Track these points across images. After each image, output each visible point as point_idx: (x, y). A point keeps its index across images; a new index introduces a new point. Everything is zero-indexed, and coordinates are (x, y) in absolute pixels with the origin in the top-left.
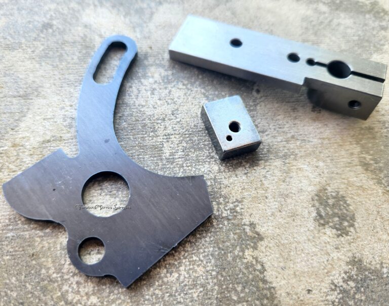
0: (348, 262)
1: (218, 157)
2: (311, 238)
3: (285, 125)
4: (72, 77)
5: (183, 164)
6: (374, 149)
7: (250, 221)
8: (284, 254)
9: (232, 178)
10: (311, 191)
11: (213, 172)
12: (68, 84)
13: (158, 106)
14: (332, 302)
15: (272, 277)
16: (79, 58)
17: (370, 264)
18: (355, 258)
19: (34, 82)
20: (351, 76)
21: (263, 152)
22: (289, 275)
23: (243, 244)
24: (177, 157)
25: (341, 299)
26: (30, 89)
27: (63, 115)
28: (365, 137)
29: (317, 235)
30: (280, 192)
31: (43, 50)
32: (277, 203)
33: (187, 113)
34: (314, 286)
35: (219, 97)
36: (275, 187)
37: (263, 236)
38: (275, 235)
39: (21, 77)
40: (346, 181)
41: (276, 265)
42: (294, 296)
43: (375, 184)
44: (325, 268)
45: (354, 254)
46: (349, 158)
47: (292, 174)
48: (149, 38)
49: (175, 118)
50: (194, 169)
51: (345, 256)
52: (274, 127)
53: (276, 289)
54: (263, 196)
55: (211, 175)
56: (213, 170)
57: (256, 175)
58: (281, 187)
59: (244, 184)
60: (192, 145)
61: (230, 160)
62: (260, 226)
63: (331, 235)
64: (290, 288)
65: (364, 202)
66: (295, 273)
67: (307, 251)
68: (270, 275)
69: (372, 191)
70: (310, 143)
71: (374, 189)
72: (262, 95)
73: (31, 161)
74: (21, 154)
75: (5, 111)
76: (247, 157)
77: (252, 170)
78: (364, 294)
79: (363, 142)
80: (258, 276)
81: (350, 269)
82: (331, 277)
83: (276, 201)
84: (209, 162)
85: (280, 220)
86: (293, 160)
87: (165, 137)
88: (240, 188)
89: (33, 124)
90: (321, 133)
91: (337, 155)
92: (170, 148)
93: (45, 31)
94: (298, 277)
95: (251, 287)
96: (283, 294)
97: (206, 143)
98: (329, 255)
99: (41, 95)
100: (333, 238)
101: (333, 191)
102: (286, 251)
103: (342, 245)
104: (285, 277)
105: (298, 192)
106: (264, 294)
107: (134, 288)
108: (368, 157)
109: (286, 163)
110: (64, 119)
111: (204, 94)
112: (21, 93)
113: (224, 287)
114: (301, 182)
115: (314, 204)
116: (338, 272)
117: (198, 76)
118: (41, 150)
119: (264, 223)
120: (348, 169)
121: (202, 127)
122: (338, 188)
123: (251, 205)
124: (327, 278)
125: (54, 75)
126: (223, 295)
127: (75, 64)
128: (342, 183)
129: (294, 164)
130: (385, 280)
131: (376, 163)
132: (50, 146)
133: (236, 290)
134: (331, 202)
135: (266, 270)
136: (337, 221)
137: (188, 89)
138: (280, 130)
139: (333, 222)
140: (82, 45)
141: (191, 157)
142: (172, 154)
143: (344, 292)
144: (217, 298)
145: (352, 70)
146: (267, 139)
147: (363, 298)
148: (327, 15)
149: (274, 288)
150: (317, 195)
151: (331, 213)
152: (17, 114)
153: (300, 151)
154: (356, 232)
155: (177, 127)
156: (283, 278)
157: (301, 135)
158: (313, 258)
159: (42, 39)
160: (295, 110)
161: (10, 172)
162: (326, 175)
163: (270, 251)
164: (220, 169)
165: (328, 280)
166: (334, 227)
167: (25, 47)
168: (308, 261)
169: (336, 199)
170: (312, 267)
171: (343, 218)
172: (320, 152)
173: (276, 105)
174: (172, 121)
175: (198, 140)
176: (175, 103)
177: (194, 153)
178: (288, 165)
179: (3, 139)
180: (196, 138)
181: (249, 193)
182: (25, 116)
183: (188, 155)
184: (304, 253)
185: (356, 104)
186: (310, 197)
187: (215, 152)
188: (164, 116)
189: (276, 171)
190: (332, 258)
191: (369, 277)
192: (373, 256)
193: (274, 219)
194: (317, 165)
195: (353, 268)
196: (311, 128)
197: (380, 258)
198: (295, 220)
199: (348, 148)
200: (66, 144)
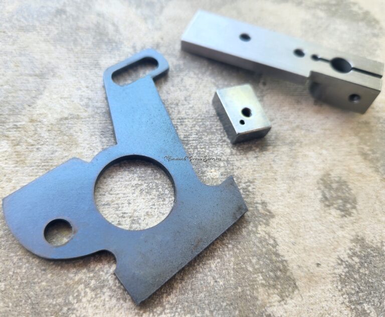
0: (352, 240)
1: (229, 141)
2: (318, 217)
3: (290, 115)
4: (87, 61)
5: (197, 146)
6: (371, 141)
7: (262, 200)
8: (294, 230)
9: (244, 161)
10: (316, 175)
11: (225, 154)
12: (83, 67)
13: (171, 92)
14: (339, 275)
15: (284, 251)
16: (93, 43)
17: (371, 242)
18: (358, 236)
19: (49, 63)
20: (352, 71)
21: (271, 139)
22: (299, 249)
23: (256, 220)
24: (191, 139)
25: (347, 272)
26: (45, 69)
27: (80, 95)
28: (362, 130)
30: (288, 175)
31: (58, 34)
32: (285, 185)
33: (199, 100)
34: (323, 261)
35: (228, 86)
36: (283, 171)
37: (274, 213)
38: (285, 213)
39: (36, 57)
40: (347, 168)
41: (287, 240)
42: (305, 269)
43: (373, 172)
44: (331, 245)
45: (356, 233)
46: (348, 148)
47: (298, 160)
48: (160, 29)
49: (187, 104)
50: (207, 151)
51: (349, 234)
52: (280, 117)
53: (288, 262)
54: (272, 178)
55: (224, 157)
56: (225, 153)
57: (265, 159)
58: (289, 170)
59: (255, 166)
60: (205, 129)
61: (241, 145)
62: (271, 205)
63: (336, 216)
64: (301, 261)
65: (363, 187)
67: (314, 229)
68: (282, 249)
69: (370, 178)
70: (314, 133)
71: (372, 177)
72: (268, 88)
73: (49, 136)
74: (38, 129)
75: (22, 89)
76: (257, 143)
77: (261, 154)
78: (368, 269)
79: (361, 134)
80: (271, 250)
81: (354, 246)
82: (338, 253)
83: (285, 183)
85: (289, 200)
86: (299, 147)
87: (179, 121)
88: (251, 170)
89: (50, 102)
90: (323, 124)
91: (337, 144)
92: (184, 131)
93: (59, 16)
94: (308, 252)
95: (265, 260)
96: (295, 267)
97: (218, 128)
98: (335, 233)
99: (57, 76)
100: (338, 218)
101: (336, 176)
102: (295, 228)
103: (346, 225)
104: (296, 252)
105: (305, 176)
106: (277, 266)
108: (366, 148)
109: (292, 150)
110: (81, 99)
111: (215, 84)
113: (240, 258)
114: (307, 167)
115: (319, 187)
116: (343, 248)
117: (208, 67)
118: (59, 126)
119: (275, 202)
120: (348, 157)
121: (214, 113)
122: (341, 174)
123: (262, 185)
124: (333, 253)
126: (239, 266)
127: (90, 49)
128: (343, 169)
129: (300, 151)
131: (373, 153)
132: (68, 124)
133: (251, 262)
134: (335, 185)
135: (277, 245)
136: (341, 203)
137: (199, 78)
138: (285, 119)
139: (337, 203)
140: (96, 32)
141: (205, 140)
142: (186, 136)
143: (350, 266)
144: (234, 268)
145: (353, 66)
148: (324, 20)
149: (286, 261)
150: (322, 179)
151: (335, 195)
152: (34, 92)
153: (305, 140)
154: (358, 214)
156: (294, 252)
157: (305, 125)
158: (320, 235)
159: (56, 24)
160: (299, 103)
161: (29, 146)
162: (329, 162)
163: (281, 227)
164: (231, 152)
165: (335, 256)
166: (338, 209)
167: (39, 31)
168: (316, 237)
169: (339, 184)
170: (320, 243)
171: (346, 201)
172: (323, 142)
173: (281, 98)
174: (185, 106)
175: (211, 125)
176: (187, 90)
177: (207, 136)
178: (294, 151)
179: (20, 115)
180: (208, 123)
181: (260, 175)
182: (41, 94)
183: (201, 138)
184: (312, 231)
185: (356, 98)
186: (315, 181)
187: (226, 136)
188: (177, 101)
189: (283, 156)
190: (338, 236)
191: (371, 254)
192: (374, 235)
193: (284, 199)
194: (320, 152)
195: (357, 245)
196: (313, 120)
197: (380, 237)
198: (303, 201)
199: (348, 139)
200: (84, 123)
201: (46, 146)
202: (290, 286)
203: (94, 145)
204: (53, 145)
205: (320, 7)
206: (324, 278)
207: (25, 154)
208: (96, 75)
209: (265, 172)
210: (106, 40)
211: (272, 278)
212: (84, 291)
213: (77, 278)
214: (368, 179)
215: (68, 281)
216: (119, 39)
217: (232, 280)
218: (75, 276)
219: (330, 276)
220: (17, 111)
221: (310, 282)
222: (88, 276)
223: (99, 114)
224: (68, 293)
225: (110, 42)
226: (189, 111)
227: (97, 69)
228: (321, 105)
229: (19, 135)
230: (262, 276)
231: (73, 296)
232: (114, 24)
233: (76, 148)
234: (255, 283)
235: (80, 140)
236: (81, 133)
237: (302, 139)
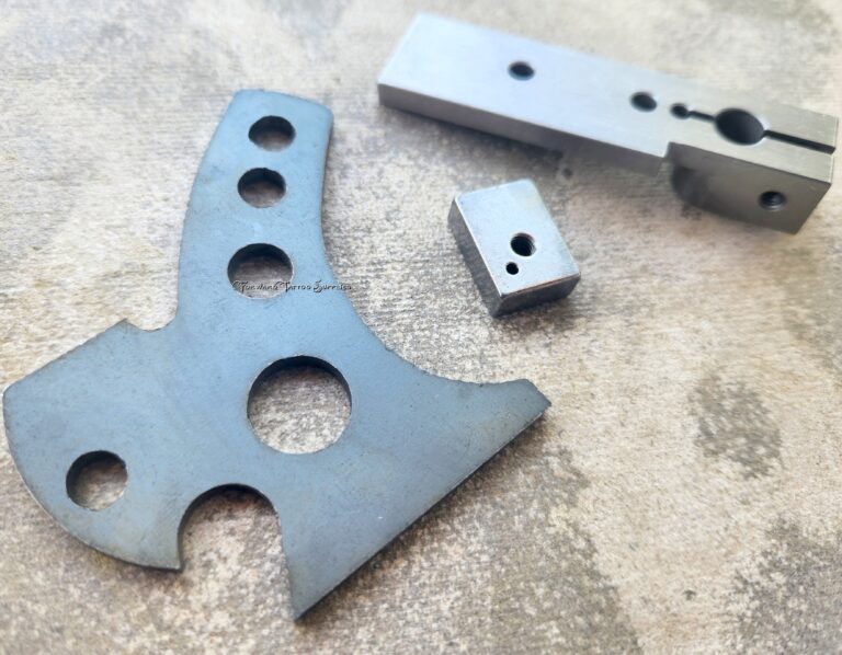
0: (768, 532)
1: (486, 311)
2: (689, 480)
3: (626, 243)
4: (166, 140)
5: (411, 324)
6: (814, 295)
7: (559, 447)
8: (632, 516)
9: (519, 355)
10: (687, 382)
11: (476, 341)
12: (159, 154)
13: (356, 202)
14: (739, 617)
15: (610, 564)
16: (182, 100)
17: (814, 535)
18: (784, 522)
19: (83, 148)
20: (764, 139)
21: (583, 301)
22: (645, 560)
23: (546, 495)
24: (398, 309)
25: (757, 609)
26: (74, 163)
27: (148, 219)
28: (793, 270)
29: (701, 474)
30: (622, 384)
31: (104, 81)
32: (615, 408)
33: (418, 218)
34: (700, 584)
35: (485, 183)
36: (611, 374)
37: (589, 477)
38: (614, 476)
39: (54, 136)
40: (757, 362)
41: (617, 540)
42: (658, 605)
43: (818, 367)
44: (720, 545)
46: (762, 314)
47: (644, 347)
48: (333, 59)
49: (392, 227)
50: (436, 336)
51: (763, 518)
52: (604, 248)
53: (619, 591)
54: (585, 393)
55: (474, 349)
56: (477, 337)
57: (569, 348)
58: (623, 373)
59: (545, 367)
60: (430, 284)
61: (513, 317)
62: (581, 457)
63: (732, 475)
64: (649, 588)
65: (796, 406)
66: (658, 556)
67: (682, 510)
68: (604, 561)
69: (811, 381)
70: (681, 282)
71: (816, 378)
72: (577, 181)
73: (78, 316)
74: (54, 302)
75: (20, 210)
76: (549, 311)
77: (560, 338)
78: (806, 600)
79: (791, 280)
80: (579, 563)
81: (774, 545)
82: (735, 565)
83: (614, 404)
84: (469, 321)
85: (622, 444)
86: (647, 316)
87: (372, 268)
89: (82, 237)
90: (703, 260)
91: (736, 306)
92: (383, 291)
93: (107, 41)
94: (666, 565)
95: (565, 588)
96: (635, 602)
97: (461, 280)
98: (729, 517)
99: (100, 176)
100: (737, 480)
101: (732, 381)
102: (637, 509)
103: (756, 496)
104: (638, 566)
105: (660, 384)
106: (593, 602)
108: (802, 312)
109: (631, 324)
110: (150, 228)
111: (454, 178)
112: (56, 171)
113: (508, 587)
114: (664, 363)
115: (693, 409)
116: (748, 552)
117: (440, 139)
118: (101, 292)
119: (590, 450)
120: (761, 335)
121: (451, 247)
122: (743, 376)
123: (561, 411)
124: (725, 566)
125: (128, 134)
126: (504, 606)
127: (174, 111)
128: (750, 364)
129: (649, 325)
131: (819, 324)
132: (121, 286)
133: (533, 595)
134: (728, 404)
135: (595, 551)
136: (742, 445)
137: (420, 168)
138: (616, 253)
139: (734, 446)
140: (188, 72)
141: (431, 310)
142: (388, 304)
143: (764, 595)
144: (493, 611)
145: (766, 126)
146: (589, 274)
147: (804, 607)
148: (705, 20)
149: (614, 589)
150: (699, 391)
151: (729, 427)
152: (47, 216)
153: (660, 299)
154: (784, 468)
155: (398, 246)
156: (633, 567)
157: (661, 264)
158: (696, 522)
159: (102, 59)
160: (648, 213)
161: (30, 341)
162: (716, 349)
163: (604, 509)
164: (491, 336)
165: (728, 571)
166: (737, 459)
167: (63, 75)
168: (685, 529)
169: (740, 400)
170: (695, 543)
171: (754, 438)
172: (702, 302)
173: (607, 203)
174: (386, 234)
175: (443, 275)
176: (391, 195)
177: (435, 301)
178: (636, 327)
179: (15, 270)
180: (438, 270)
181: (556, 386)
182: (63, 220)
183: (423, 306)
184: (675, 513)
185: (775, 199)
186: (684, 394)
187: (480, 299)
188: (369, 222)
189: (611, 340)
190: (736, 523)
191: (814, 563)
192: (821, 518)
193: (611, 441)
194: (697, 327)
195: (781, 545)
196: (681, 251)
197: (836, 523)
198: (656, 444)
199: (760, 293)
200: (156, 282)
201: (69, 340)
202: (623, 649)
206: (704, 627)
207: (22, 362)
209: (570, 378)
210: (212, 90)
211: (582, 630)
214: (808, 384)
217: (489, 640)
218: (128, 641)
219: (717, 620)
220: (8, 261)
221: (670, 636)
222: (158, 640)
225: (221, 93)
226: (395, 244)
227: (188, 157)
228: (697, 216)
229: (11, 317)
230: (558, 627)
232: (229, 53)
234: (541, 644)
236: (149, 307)
237: (653, 297)
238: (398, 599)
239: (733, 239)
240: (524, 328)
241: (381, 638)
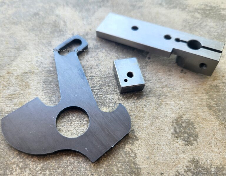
0: (189, 161)
1: (119, 92)
2: (168, 143)
3: (162, 78)
4: (45, 42)
5: (98, 93)
6: (217, 98)
7: (132, 129)
8: (149, 150)
10: (173, 117)
12: (42, 45)
13: (89, 61)
15: (140, 162)
16: (50, 32)
17: (203, 164)
18: (195, 159)
19: (24, 42)
21: (147, 92)
22: (151, 162)
23: (126, 141)
24: (95, 89)
26: (21, 45)
27: (37, 60)
28: (212, 91)
30: (153, 115)
31: (32, 26)
33: (105, 66)
34: (166, 171)
36: (151, 112)
37: (139, 138)
39: (18, 39)
40: (196, 114)
41: (143, 156)
42: (152, 175)
43: (214, 118)
44: (174, 162)
45: (194, 157)
46: (199, 102)
47: (162, 106)
48: (91, 24)
49: (98, 68)
50: (104, 96)
51: (188, 157)
52: (156, 79)
53: (142, 169)
54: (142, 116)
55: (113, 101)
56: (115, 98)
57: (140, 104)
58: (154, 112)
59: (132, 108)
60: (105, 83)
61: (126, 94)
62: (137, 133)
63: (181, 144)
64: (150, 170)
65: (205, 128)
67: (164, 151)
68: (139, 161)
69: (212, 122)
70: (177, 90)
71: (213, 121)
72: (151, 61)
73: (16, 82)
74: (11, 78)
75: (7, 55)
76: (136, 94)
77: (138, 101)
79: (211, 93)
80: (131, 160)
81: (190, 165)
82: (177, 168)
83: (150, 120)
84: (114, 94)
85: (150, 131)
86: (164, 98)
87: (90, 78)
88: (129, 110)
89: (20, 63)
90: (184, 85)
91: (192, 98)
92: (92, 84)
93: (35, 17)
94: (157, 165)
95: (126, 166)
96: (145, 173)
97: (113, 83)
98: (178, 155)
99: (27, 49)
100: (182, 145)
101: (186, 118)
102: (151, 149)
103: (188, 151)
104: (148, 164)
105: (164, 117)
106: (133, 171)
107: (58, 155)
108: (212, 102)
109: (159, 100)
110: (37, 62)
111: (117, 57)
112: (17, 47)
114: (167, 111)
115: (173, 125)
116: (182, 166)
117: (115, 47)
118: (22, 77)
119: (140, 131)
120: (198, 107)
121: (113, 74)
122: (190, 118)
123: (134, 120)
124: (174, 168)
125: (36, 39)
126: (108, 168)
127: (48, 35)
128: (193, 115)
129: (165, 101)
130: (212, 175)
131: (217, 106)
132: (27, 76)
133: (117, 166)
134: (184, 125)
135: (137, 158)
136: (186, 136)
137: (108, 53)
138: (159, 81)
139: (183, 136)
140: (53, 25)
141: (104, 90)
142: (93, 87)
144: (105, 168)
146: (150, 85)
148: (199, 19)
149: (140, 168)
150: (176, 120)
151: (183, 131)
152: (13, 57)
153: (169, 94)
154: (198, 144)
156: (146, 164)
157: (172, 85)
158: (167, 155)
159: (33, 21)
160: (170, 71)
161: (4, 86)
162: (184, 109)
163: (141, 147)
164: (119, 98)
165: (175, 169)
166: (184, 140)
167: (23, 24)
168: (164, 156)
169: (188, 124)
170: (166, 160)
171: (190, 135)
172: (182, 96)
173: (159, 67)
174: (96, 69)
175: (109, 81)
176: (99, 60)
177: (105, 88)
178: (161, 101)
179: (3, 69)
180: (108, 80)
181: (134, 113)
182: (16, 59)
183: (102, 89)
184: (162, 152)
186: (171, 120)
187: (118, 88)
188: (92, 66)
189: (152, 103)
190: (180, 157)
191: (202, 172)
192: (206, 160)
193: (147, 130)
194: (179, 103)
195: (192, 165)
196: (178, 82)
197: (211, 162)
198: (160, 132)
199: (200, 96)
200: (36, 76)
201: (13, 87)
203: (38, 88)
204: (16, 87)
205: (199, 11)
208: (48, 50)
209: (138, 112)
210: (58, 30)
212: (15, 168)
213: (13, 161)
215: (8, 162)
216: (66, 29)
218: (13, 159)
220: (2, 67)
222: (19, 160)
223: (45, 71)
224: (7, 169)
225: (60, 31)
226: (98, 72)
227: (49, 46)
228: (186, 73)
231: (9, 171)
232: (64, 21)
233: (28, 89)
235: (31, 85)
236: (33, 81)
237: (167, 93)
238: (81, 161)
239: (195, 80)
240: (128, 97)
241: (74, 170)
